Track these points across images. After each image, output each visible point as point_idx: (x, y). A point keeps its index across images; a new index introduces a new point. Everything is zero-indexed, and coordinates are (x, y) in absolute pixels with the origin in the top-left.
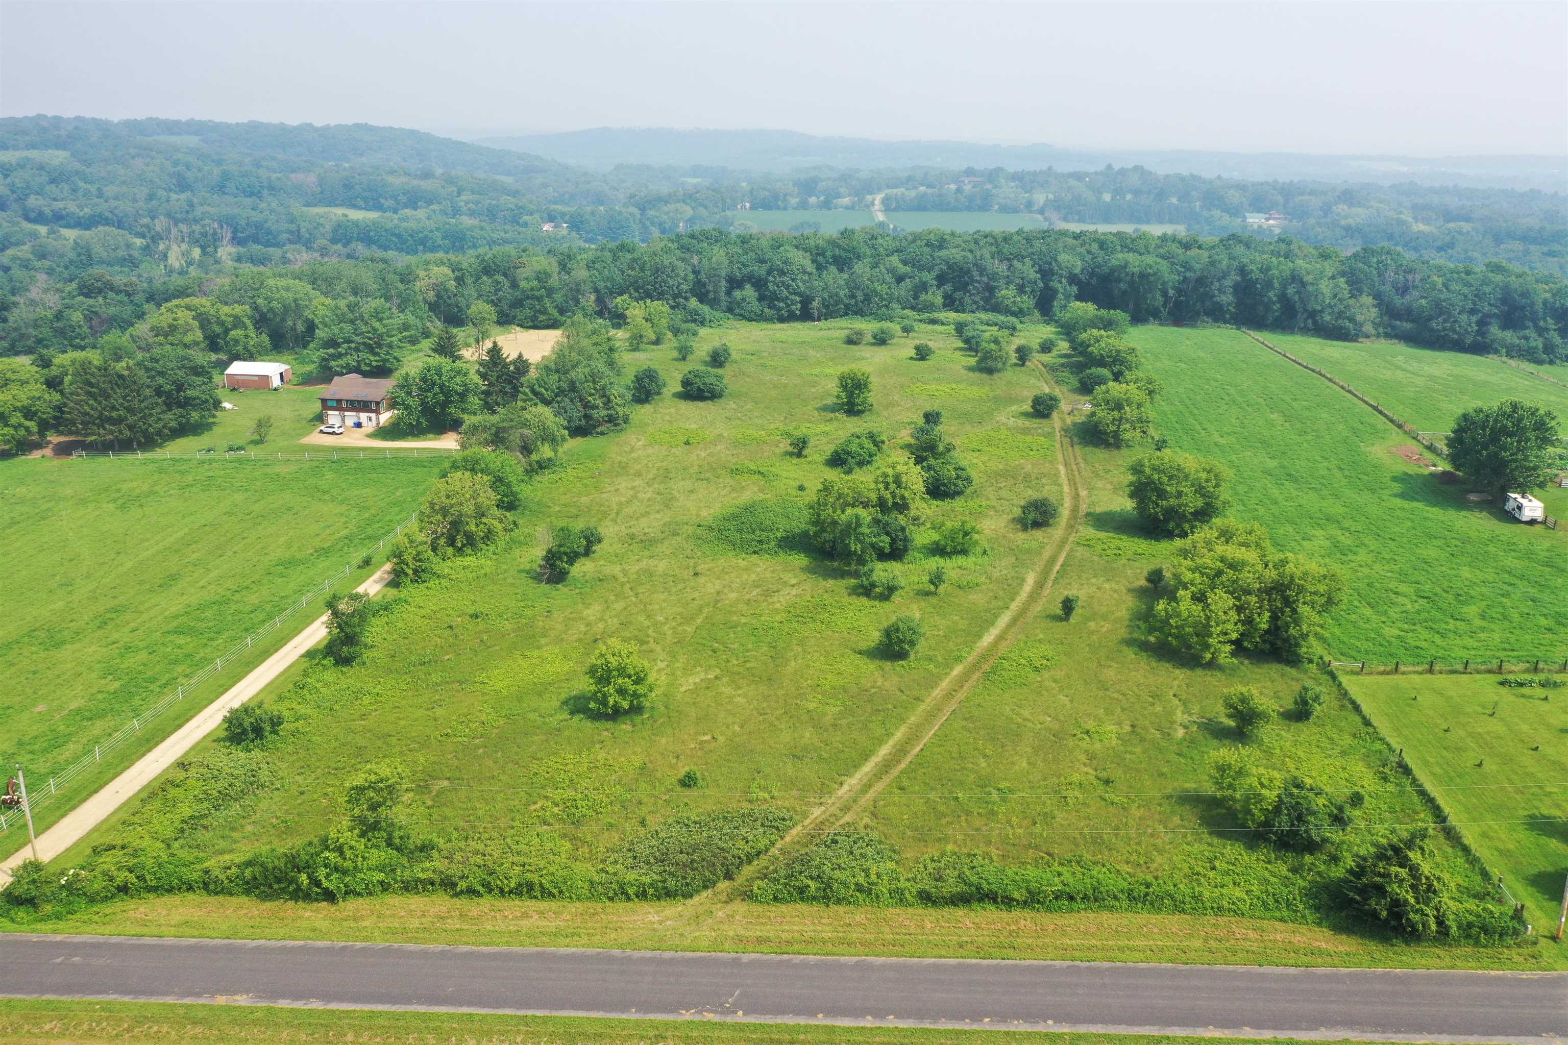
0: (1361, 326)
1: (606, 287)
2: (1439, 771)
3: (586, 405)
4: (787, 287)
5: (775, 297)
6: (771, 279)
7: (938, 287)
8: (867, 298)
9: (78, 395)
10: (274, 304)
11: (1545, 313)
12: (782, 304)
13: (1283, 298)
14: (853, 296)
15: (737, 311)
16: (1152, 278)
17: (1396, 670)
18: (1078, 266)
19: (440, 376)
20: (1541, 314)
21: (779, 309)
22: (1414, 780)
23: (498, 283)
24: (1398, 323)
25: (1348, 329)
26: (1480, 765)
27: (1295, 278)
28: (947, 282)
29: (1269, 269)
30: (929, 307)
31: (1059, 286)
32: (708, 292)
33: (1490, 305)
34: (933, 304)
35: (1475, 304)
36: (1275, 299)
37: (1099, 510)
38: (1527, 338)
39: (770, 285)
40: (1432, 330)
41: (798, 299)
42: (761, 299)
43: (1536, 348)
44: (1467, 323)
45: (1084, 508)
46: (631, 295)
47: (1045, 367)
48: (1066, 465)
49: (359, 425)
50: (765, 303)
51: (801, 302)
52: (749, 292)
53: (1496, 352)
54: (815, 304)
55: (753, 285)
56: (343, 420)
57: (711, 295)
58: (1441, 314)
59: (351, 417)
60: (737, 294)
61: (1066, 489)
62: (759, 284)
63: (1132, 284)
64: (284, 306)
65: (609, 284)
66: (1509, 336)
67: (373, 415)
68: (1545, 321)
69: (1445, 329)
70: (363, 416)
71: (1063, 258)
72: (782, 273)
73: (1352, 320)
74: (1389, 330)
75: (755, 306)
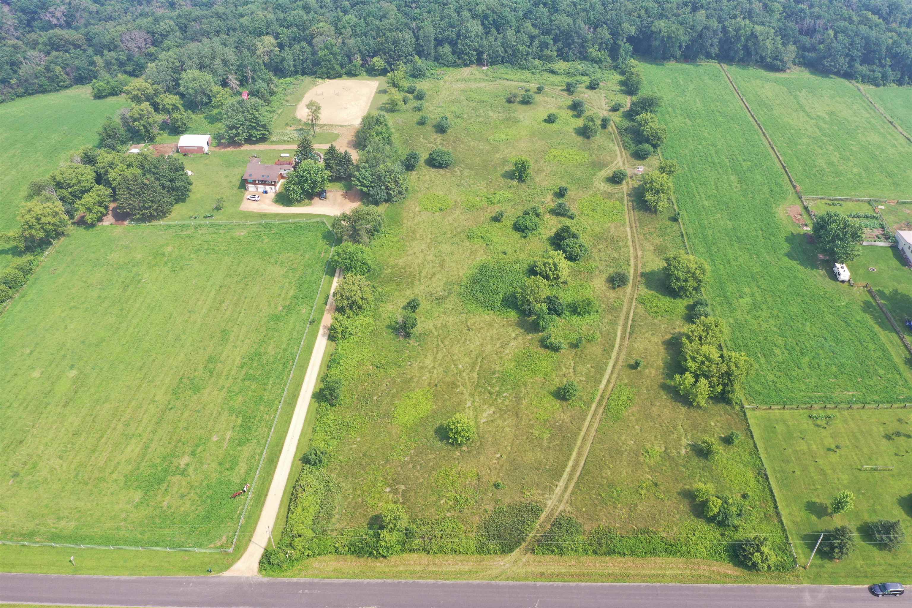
0: (786, 64)
1: (366, 49)
2: (778, 475)
3: (387, 188)
4: (469, 46)
5: (462, 53)
6: (460, 42)
7: (554, 45)
8: (514, 53)
9: (124, 195)
10: (190, 91)
11: (886, 54)
12: (466, 57)
13: (746, 48)
14: (506, 52)
15: (441, 61)
16: (674, 40)
17: (770, 408)
18: (633, 31)
19: (310, 174)
20: (884, 56)
21: (465, 60)
22: (769, 484)
23: (303, 48)
24: (807, 54)
25: (779, 66)
26: (794, 472)
27: (753, 36)
28: (559, 40)
29: (739, 29)
30: (549, 59)
31: (622, 44)
32: (424, 50)
33: (857, 50)
34: (551, 57)
35: (849, 50)
36: (741, 48)
37: (648, 270)
38: (874, 71)
39: (459, 45)
40: (824, 65)
41: (475, 53)
42: (454, 52)
43: (878, 77)
44: (843, 62)
45: (640, 271)
46: (381, 57)
47: (617, 128)
48: (631, 227)
49: (266, 192)
50: (456, 55)
51: (477, 55)
52: (447, 49)
53: (856, 78)
54: (484, 56)
55: (449, 43)
56: (257, 189)
57: (426, 52)
58: (830, 55)
59: (261, 188)
60: (440, 49)
61: (632, 251)
62: (453, 44)
63: (662, 40)
64: (195, 90)
65: (367, 48)
66: (863, 69)
67: (273, 187)
68: (886, 60)
69: (831, 65)
70: (268, 188)
71: (625, 25)
72: (466, 37)
73: (781, 61)
74: (801, 60)
75: (451, 57)
